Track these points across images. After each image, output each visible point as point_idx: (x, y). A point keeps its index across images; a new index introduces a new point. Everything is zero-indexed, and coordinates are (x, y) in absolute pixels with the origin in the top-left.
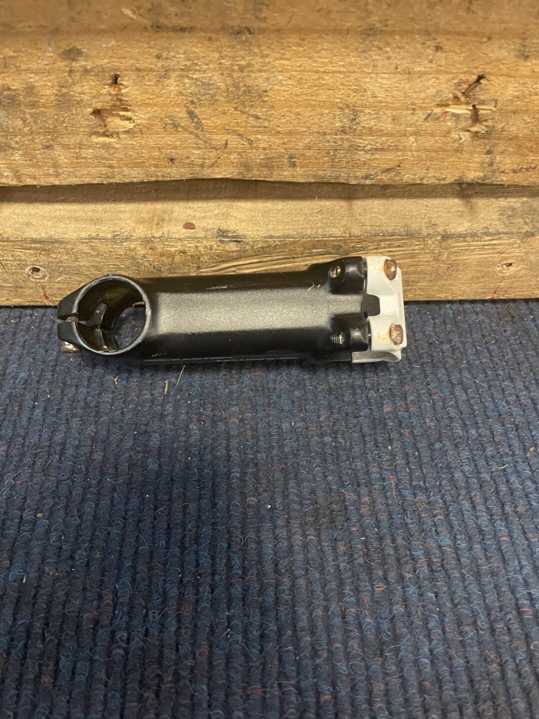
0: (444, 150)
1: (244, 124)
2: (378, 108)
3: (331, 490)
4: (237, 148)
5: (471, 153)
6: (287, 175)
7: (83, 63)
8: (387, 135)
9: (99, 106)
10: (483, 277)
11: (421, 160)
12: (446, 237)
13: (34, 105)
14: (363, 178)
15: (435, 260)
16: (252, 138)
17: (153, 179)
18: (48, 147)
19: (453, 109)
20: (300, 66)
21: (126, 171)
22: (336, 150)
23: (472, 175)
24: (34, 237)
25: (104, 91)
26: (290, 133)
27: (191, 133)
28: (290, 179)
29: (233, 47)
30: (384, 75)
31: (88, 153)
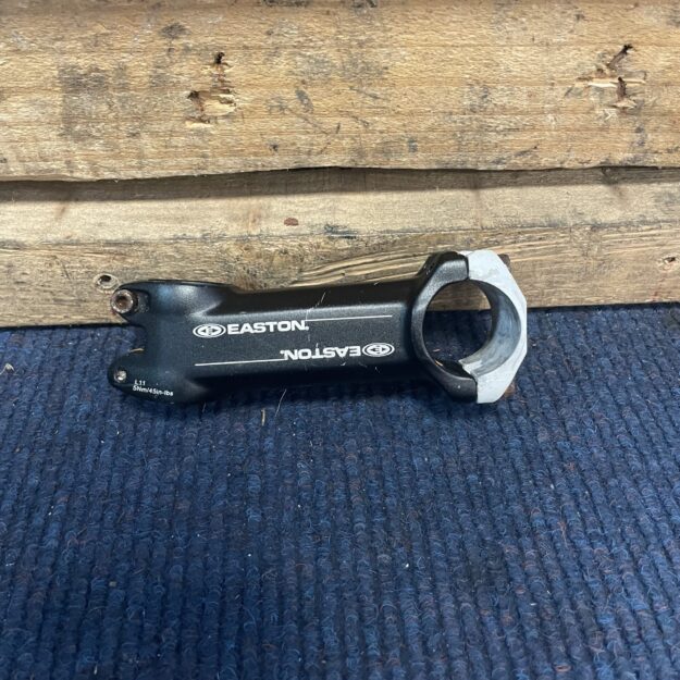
0: (588, 129)
1: (359, 105)
2: (512, 83)
3: (484, 541)
4: (350, 132)
5: (619, 132)
6: (405, 161)
7: (185, 41)
8: (521, 113)
9: (197, 88)
10: (641, 275)
11: (562, 141)
12: (596, 227)
13: (124, 87)
14: (493, 162)
15: (583, 255)
16: (369, 120)
17: (251, 169)
18: (134, 135)
19: (597, 83)
20: (426, 40)
21: (221, 160)
22: (463, 132)
23: (620, 157)
24: (109, 238)
25: (205, 72)
26: (411, 113)
27: (299, 116)
28: (410, 166)
29: (352, 21)
30: (519, 48)
31: (179, 141)
